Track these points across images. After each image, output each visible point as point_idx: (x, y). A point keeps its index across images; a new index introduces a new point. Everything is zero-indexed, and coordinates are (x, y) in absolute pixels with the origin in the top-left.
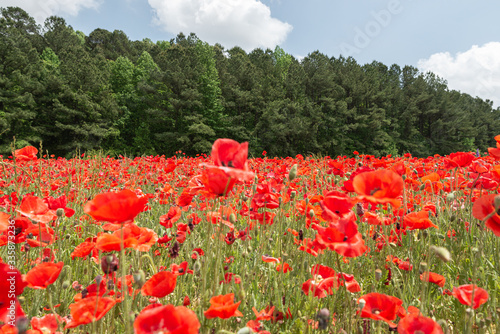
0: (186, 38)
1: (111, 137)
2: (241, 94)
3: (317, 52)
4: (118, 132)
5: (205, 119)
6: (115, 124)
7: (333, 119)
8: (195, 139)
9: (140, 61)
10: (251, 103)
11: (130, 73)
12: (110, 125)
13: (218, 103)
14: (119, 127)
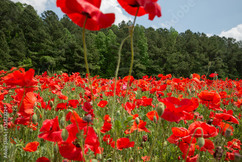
0: (126, 23)
1: (97, 70)
2: (158, 49)
3: (189, 30)
4: (99, 68)
5: (141, 62)
6: (98, 63)
7: (199, 63)
8: (137, 71)
9: (108, 34)
10: (162, 54)
11: (104, 39)
12: (96, 64)
13: (146, 54)
14: (100, 65)
